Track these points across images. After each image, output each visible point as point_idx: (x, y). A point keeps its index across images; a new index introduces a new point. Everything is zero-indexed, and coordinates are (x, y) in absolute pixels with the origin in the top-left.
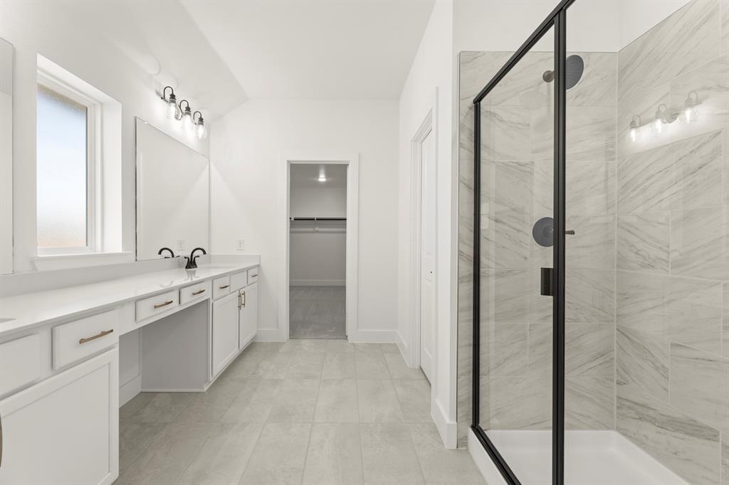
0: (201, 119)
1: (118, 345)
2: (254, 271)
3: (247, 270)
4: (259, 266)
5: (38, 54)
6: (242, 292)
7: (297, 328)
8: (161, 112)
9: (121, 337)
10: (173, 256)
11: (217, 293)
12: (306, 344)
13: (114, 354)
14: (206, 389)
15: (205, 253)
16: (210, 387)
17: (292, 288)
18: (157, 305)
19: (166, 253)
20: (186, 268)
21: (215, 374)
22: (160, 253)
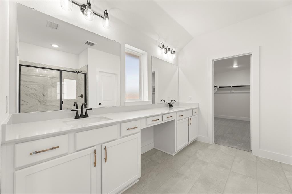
0: (174, 52)
1: (140, 132)
2: (196, 110)
3: (193, 109)
4: (198, 108)
5: (126, 44)
6: (190, 119)
7: (218, 138)
8: (160, 53)
9: (141, 130)
10: (165, 103)
11: (178, 118)
12: (223, 148)
13: (139, 135)
14: (174, 155)
15: (175, 102)
16: (176, 155)
17: (215, 119)
18: (153, 120)
19: (163, 101)
20: (169, 107)
21: (177, 150)
22: (161, 101)
